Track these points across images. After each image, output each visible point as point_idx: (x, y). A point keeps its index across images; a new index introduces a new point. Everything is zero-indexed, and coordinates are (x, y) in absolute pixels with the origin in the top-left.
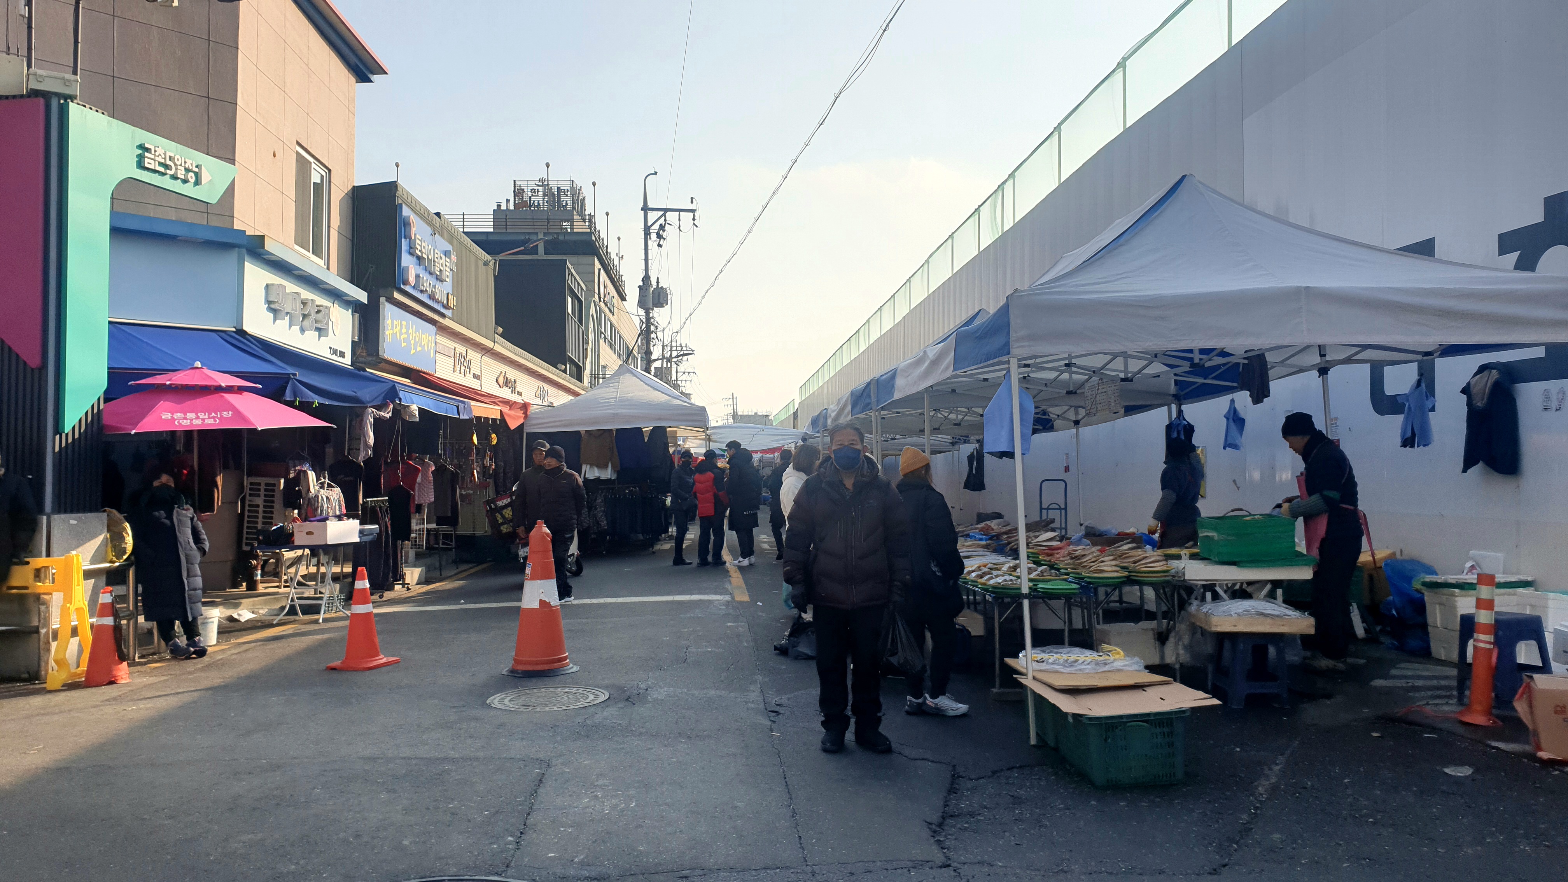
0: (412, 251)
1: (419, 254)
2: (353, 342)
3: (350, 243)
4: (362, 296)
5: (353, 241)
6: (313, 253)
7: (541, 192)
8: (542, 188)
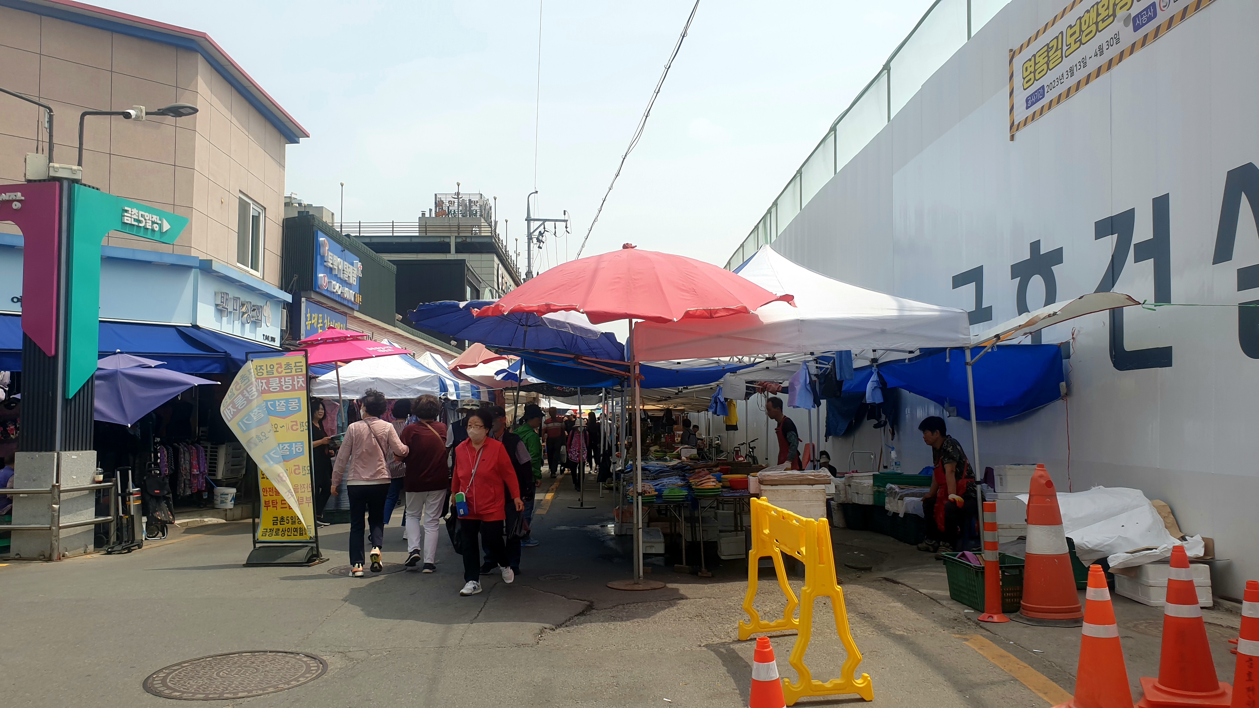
1: (331, 266)
2: (282, 330)
4: (289, 298)
5: (282, 258)
6: (251, 268)
7: (457, 204)
8: (457, 200)
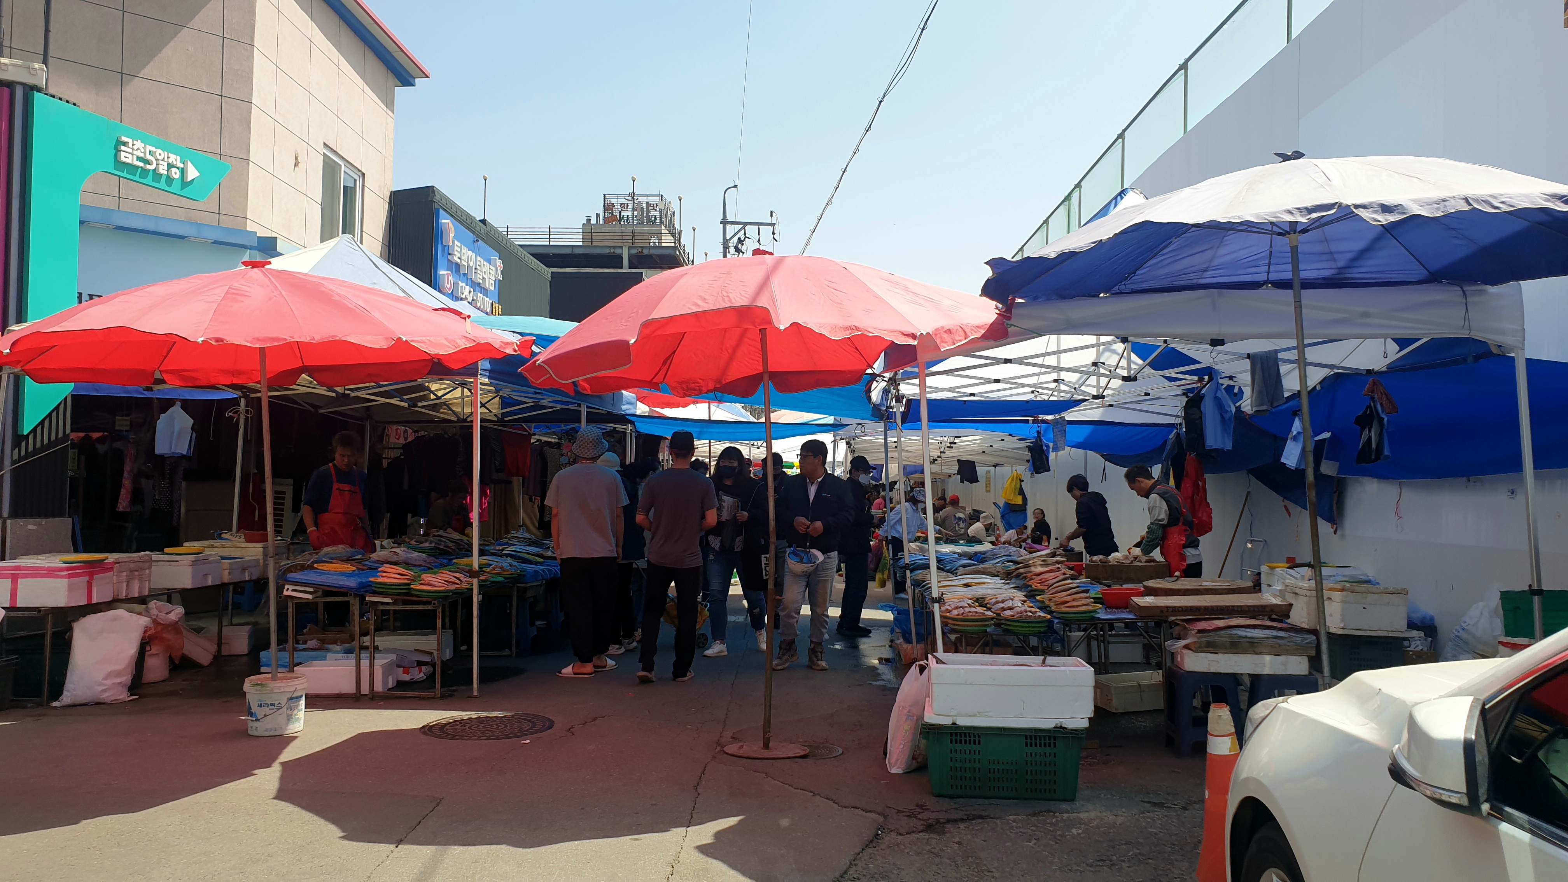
0: (450, 257)
1: (459, 261)
3: (386, 248)
5: (389, 247)
7: (631, 207)
8: (631, 202)
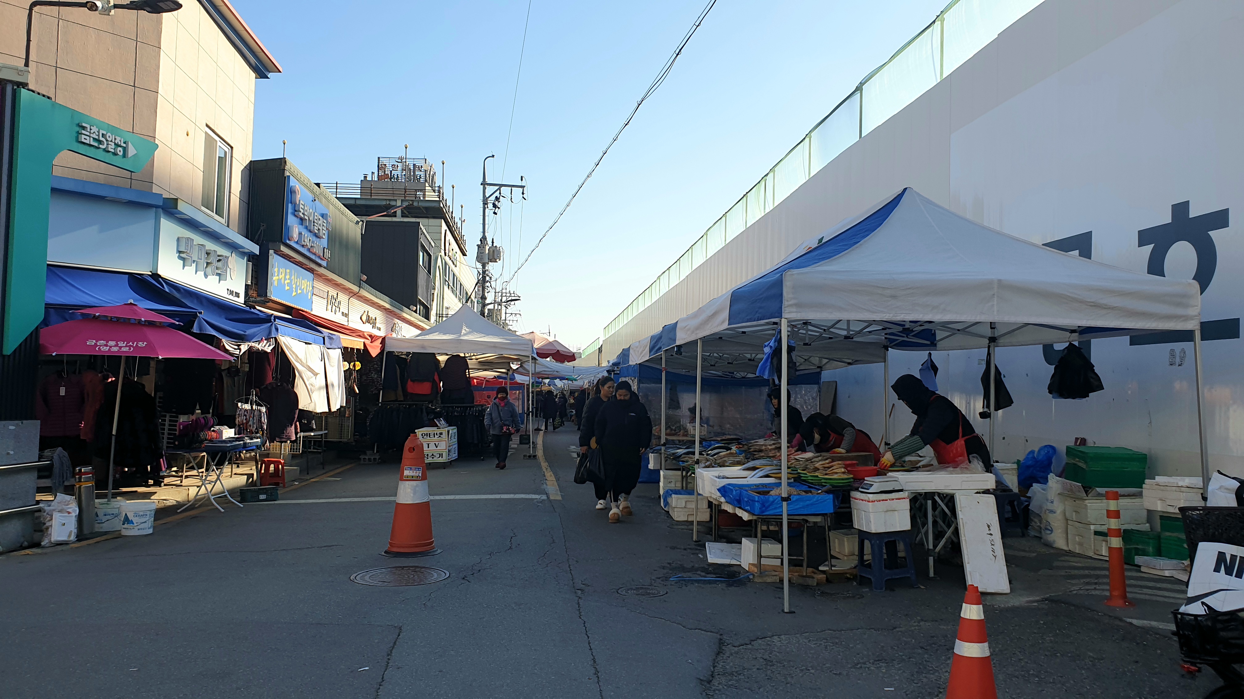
0: (296, 213)
2: (246, 285)
3: (246, 205)
4: (255, 249)
5: (248, 204)
7: (400, 168)
8: (400, 164)
